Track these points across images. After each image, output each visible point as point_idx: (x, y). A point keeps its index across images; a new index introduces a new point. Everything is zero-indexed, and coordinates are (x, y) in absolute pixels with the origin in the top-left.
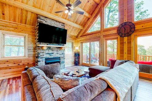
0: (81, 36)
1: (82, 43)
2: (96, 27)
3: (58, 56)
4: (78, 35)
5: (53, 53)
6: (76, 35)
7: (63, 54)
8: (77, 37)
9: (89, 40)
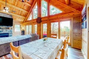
0: (25, 22)
1: (26, 25)
2: (30, 18)
3: (7, 32)
4: (24, 21)
5: (3, 31)
6: (23, 21)
7: (10, 31)
8: (23, 22)
9: (28, 24)
